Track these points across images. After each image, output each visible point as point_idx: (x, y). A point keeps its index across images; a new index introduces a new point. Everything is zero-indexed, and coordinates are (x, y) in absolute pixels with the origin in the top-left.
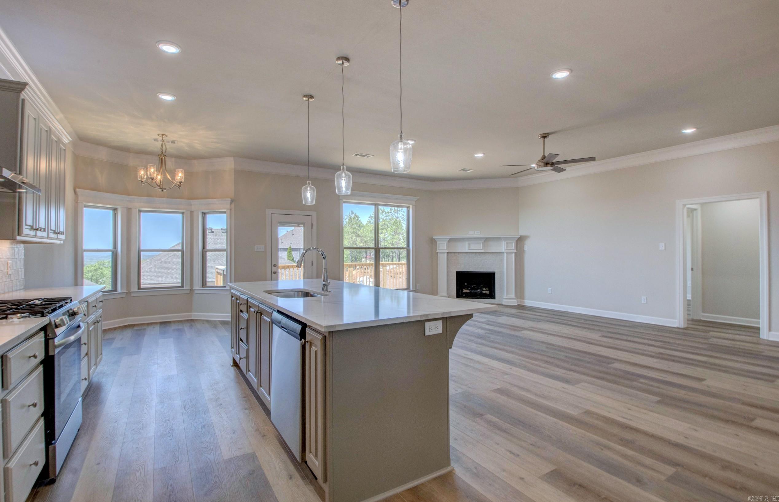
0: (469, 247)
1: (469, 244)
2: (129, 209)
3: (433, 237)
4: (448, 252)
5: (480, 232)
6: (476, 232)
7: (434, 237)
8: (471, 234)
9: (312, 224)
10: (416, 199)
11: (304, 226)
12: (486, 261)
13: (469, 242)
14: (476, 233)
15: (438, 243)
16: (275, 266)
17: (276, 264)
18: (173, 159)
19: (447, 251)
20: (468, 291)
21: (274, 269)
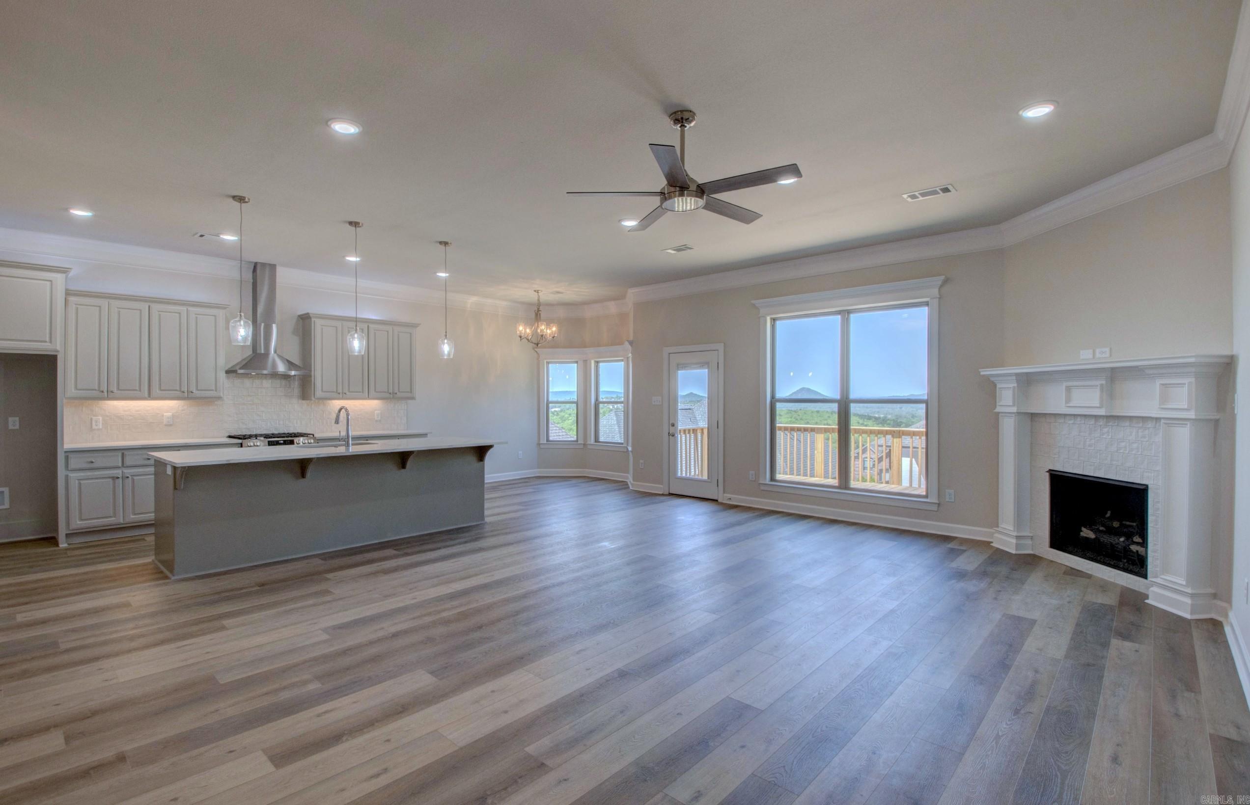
0: (1068, 399)
1: (1068, 389)
2: (585, 361)
3: (982, 373)
4: (1015, 411)
5: (1107, 350)
6: (1098, 351)
7: (985, 372)
8: (1085, 357)
9: (718, 363)
10: (940, 283)
11: (708, 368)
12: (1123, 444)
13: (1070, 384)
14: (1098, 355)
15: (999, 386)
16: (673, 425)
17: (674, 422)
18: (613, 303)
19: (1014, 409)
20: (1092, 535)
21: (672, 430)
